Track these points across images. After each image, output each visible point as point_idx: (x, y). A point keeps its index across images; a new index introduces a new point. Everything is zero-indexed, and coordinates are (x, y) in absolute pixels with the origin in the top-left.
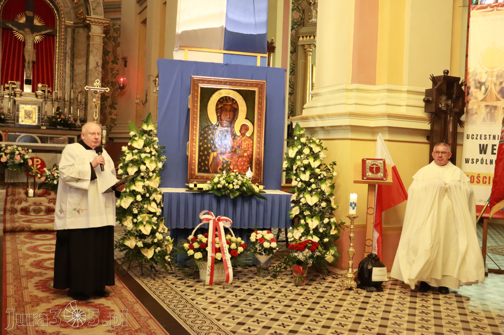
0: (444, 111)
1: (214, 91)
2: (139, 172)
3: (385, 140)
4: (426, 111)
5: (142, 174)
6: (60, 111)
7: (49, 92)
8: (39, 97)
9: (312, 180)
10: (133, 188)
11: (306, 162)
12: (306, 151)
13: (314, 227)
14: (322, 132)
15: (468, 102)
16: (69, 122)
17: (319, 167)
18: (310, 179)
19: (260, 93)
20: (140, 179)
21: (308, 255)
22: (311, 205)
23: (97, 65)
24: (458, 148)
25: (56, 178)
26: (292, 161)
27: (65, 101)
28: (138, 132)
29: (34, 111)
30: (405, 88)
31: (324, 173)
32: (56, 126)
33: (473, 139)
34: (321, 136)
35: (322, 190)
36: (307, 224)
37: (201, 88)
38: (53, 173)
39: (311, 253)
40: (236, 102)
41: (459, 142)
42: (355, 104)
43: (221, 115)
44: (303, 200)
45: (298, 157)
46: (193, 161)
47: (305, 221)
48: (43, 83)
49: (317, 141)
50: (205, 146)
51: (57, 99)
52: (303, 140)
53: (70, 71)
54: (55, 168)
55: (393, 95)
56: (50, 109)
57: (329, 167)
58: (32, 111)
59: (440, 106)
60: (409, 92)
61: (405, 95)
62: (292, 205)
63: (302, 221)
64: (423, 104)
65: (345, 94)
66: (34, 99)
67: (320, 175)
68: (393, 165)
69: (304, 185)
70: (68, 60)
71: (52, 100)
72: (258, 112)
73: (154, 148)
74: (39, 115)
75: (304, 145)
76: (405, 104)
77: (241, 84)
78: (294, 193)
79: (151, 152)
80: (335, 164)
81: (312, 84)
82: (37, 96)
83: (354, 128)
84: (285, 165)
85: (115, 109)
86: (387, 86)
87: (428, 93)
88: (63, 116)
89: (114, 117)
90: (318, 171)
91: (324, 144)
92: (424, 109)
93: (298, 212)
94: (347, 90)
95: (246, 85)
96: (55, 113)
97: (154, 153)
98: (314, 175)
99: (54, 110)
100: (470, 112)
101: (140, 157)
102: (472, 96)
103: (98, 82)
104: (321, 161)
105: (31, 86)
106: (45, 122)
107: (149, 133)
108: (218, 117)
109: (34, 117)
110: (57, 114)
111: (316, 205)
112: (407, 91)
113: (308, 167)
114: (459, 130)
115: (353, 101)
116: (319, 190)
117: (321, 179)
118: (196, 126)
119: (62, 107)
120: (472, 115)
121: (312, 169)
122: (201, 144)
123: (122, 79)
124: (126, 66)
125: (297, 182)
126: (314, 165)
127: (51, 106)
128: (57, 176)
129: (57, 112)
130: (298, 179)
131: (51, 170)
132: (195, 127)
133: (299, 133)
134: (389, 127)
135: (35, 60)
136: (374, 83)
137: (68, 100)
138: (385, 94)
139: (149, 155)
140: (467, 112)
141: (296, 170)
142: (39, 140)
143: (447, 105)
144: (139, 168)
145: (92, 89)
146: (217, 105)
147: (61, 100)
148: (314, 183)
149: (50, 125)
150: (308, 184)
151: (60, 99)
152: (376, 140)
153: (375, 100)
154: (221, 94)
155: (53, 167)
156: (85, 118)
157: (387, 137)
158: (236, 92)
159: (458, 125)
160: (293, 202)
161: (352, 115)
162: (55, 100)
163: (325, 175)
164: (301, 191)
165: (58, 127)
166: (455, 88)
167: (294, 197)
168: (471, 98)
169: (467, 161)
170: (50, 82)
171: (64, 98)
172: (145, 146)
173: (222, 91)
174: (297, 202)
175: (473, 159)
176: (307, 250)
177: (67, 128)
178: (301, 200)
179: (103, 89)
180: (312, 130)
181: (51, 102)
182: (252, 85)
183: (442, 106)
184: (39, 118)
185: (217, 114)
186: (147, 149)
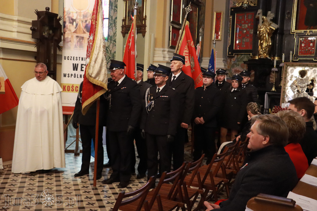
0: (46, 38)
4: (33, 37)
15: (64, 33)
24: (58, 66)
30: (16, 18)
33: (68, 59)
41: (58, 61)
59: (44, 34)
61: (16, 24)
64: (31, 32)
68: (7, 78)
76: (16, 31)
87: (34, 23)
100: (66, 40)
102: (67, 28)
112: (18, 20)
114: (58, 52)
120: (68, 42)
134: (3, 48)
140: (64, 40)
143: (49, 34)
159: (57, 49)
166: (54, 21)
168: (67, 30)
169: (65, 75)
175: (68, 74)
183: (45, 34)
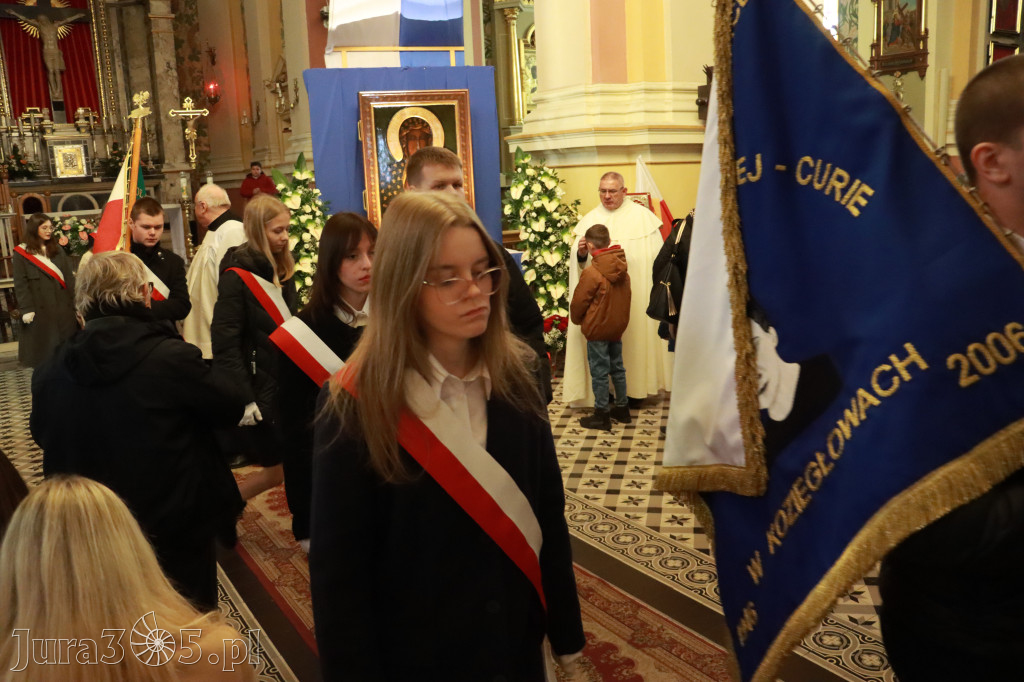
1: (394, 111)
2: (301, 243)
3: (647, 164)
4: (700, 118)
5: (306, 246)
6: (120, 149)
7: (94, 118)
8: (83, 130)
9: (550, 230)
10: (297, 268)
11: (537, 204)
12: (537, 188)
13: (559, 296)
14: (556, 156)
17: (556, 211)
18: (547, 227)
19: (462, 108)
20: (304, 253)
21: (557, 336)
22: (552, 264)
23: (169, 67)
26: (518, 204)
28: (287, 184)
29: (77, 153)
30: (670, 85)
31: (566, 218)
34: (553, 161)
35: (564, 243)
36: (548, 294)
37: (375, 109)
39: (560, 333)
40: (428, 125)
42: (602, 114)
43: (407, 146)
44: (539, 260)
45: (526, 198)
46: (375, 219)
47: (546, 289)
48: (82, 106)
49: (550, 172)
50: (390, 194)
51: (111, 129)
52: (530, 172)
53: (125, 80)
55: (652, 96)
56: (102, 147)
57: (570, 208)
58: (75, 155)
60: (675, 91)
61: (669, 96)
62: (524, 268)
63: (542, 290)
65: (585, 99)
66: (76, 134)
67: (559, 221)
68: (661, 199)
69: (539, 239)
70: (118, 64)
71: (103, 133)
72: (462, 137)
73: (316, 205)
74: (87, 160)
75: (534, 179)
76: (671, 109)
77: (432, 97)
78: (525, 249)
79: (313, 213)
80: (578, 202)
81: (521, 70)
82: (78, 129)
83: (602, 150)
84: (508, 210)
85: (205, 135)
86: (643, 85)
87: (700, 90)
89: (205, 149)
90: (556, 216)
91: (561, 174)
92: (697, 114)
93: (534, 278)
94: (587, 94)
95: (440, 97)
96: (112, 154)
97: (318, 213)
98: (551, 222)
99: (109, 149)
101: (299, 221)
103: (188, 101)
104: (559, 200)
105: (64, 112)
106: (97, 170)
107: (304, 183)
108: (403, 150)
109: (79, 163)
110: (116, 155)
111: (558, 265)
112: (674, 90)
113: (541, 211)
115: (598, 110)
116: (561, 243)
117: (562, 227)
118: (373, 166)
119: (120, 141)
121: (548, 215)
122: (383, 191)
123: (212, 87)
124: (213, 63)
125: (527, 235)
126: (551, 206)
127: (101, 142)
129: (115, 151)
130: (529, 230)
132: (371, 168)
133: (522, 162)
134: (652, 145)
135: (63, 67)
136: (624, 81)
138: (642, 96)
139: (311, 217)
141: (525, 217)
144: (301, 238)
145: (182, 113)
146: (401, 132)
147: (116, 131)
148: (552, 234)
149: (106, 175)
150: (544, 236)
151: (115, 129)
152: (635, 164)
153: (628, 105)
154: (405, 115)
156: (160, 156)
157: (650, 158)
158: (426, 111)
160: (525, 263)
161: (598, 131)
162: (108, 132)
163: (567, 220)
164: (535, 246)
167: (525, 256)
170: (93, 103)
171: (122, 127)
172: (303, 204)
173: (405, 110)
174: (530, 264)
176: (554, 330)
178: (537, 260)
179: (198, 113)
180: (539, 155)
181: (101, 136)
182: (448, 97)
184: (87, 164)
185: (402, 144)
186: (307, 209)
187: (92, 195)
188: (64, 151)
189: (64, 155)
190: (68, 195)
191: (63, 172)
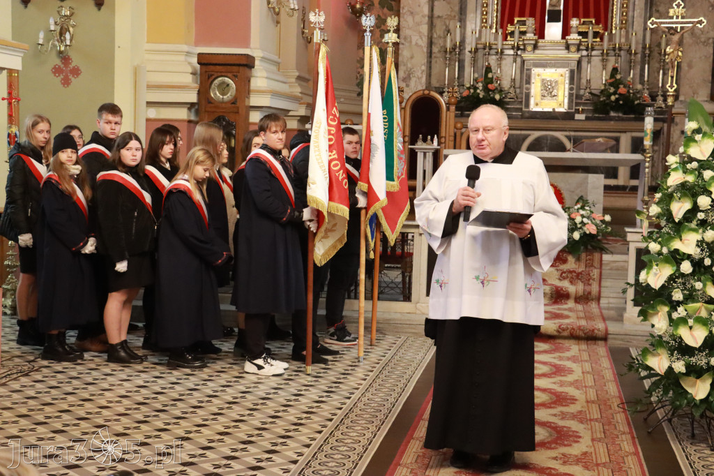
2: (694, 210)
5: (702, 216)
6: (618, 77)
7: (596, 34)
8: (573, 49)
10: (676, 245)
16: (636, 102)
20: (695, 226)
25: (579, 226)
27: (631, 54)
28: (707, 124)
29: (560, 79)
32: (608, 113)
38: (573, 216)
48: (585, 15)
51: (614, 49)
54: (579, 206)
56: (599, 75)
58: (556, 82)
66: (563, 53)
71: (603, 53)
74: (571, 89)
82: (568, 47)
88: (622, 90)
96: (607, 83)
99: (605, 76)
101: (701, 177)
103: (678, 5)
105: (561, 25)
106: (584, 104)
109: (561, 94)
110: (611, 84)
119: (623, 67)
127: (599, 67)
128: (582, 222)
129: (613, 80)
131: (571, 210)
137: (640, 50)
142: (568, 145)
144: (695, 203)
145: (666, 23)
147: (622, 53)
149: (595, 111)
151: (620, 49)
155: (577, 202)
162: (608, 54)
165: (612, 114)
170: (601, 12)
171: (630, 47)
177: (633, 116)
181: (600, 58)
184: (571, 95)
187: (569, 138)
188: (544, 77)
189: (543, 80)
190: (537, 134)
191: (539, 103)
